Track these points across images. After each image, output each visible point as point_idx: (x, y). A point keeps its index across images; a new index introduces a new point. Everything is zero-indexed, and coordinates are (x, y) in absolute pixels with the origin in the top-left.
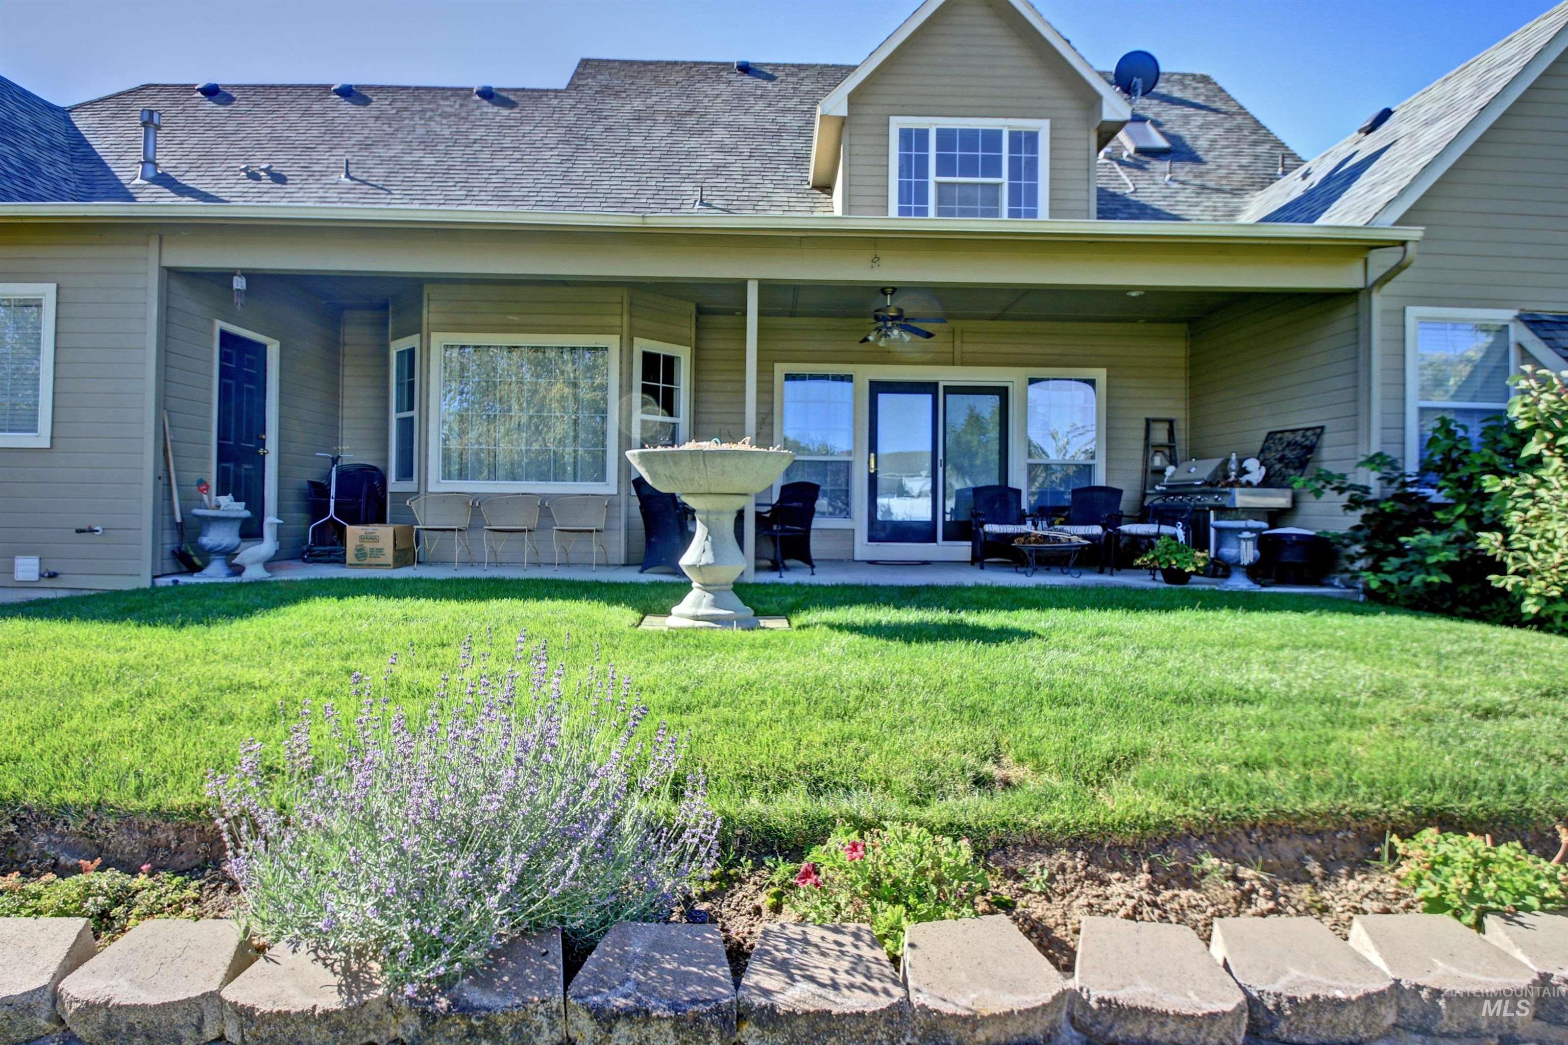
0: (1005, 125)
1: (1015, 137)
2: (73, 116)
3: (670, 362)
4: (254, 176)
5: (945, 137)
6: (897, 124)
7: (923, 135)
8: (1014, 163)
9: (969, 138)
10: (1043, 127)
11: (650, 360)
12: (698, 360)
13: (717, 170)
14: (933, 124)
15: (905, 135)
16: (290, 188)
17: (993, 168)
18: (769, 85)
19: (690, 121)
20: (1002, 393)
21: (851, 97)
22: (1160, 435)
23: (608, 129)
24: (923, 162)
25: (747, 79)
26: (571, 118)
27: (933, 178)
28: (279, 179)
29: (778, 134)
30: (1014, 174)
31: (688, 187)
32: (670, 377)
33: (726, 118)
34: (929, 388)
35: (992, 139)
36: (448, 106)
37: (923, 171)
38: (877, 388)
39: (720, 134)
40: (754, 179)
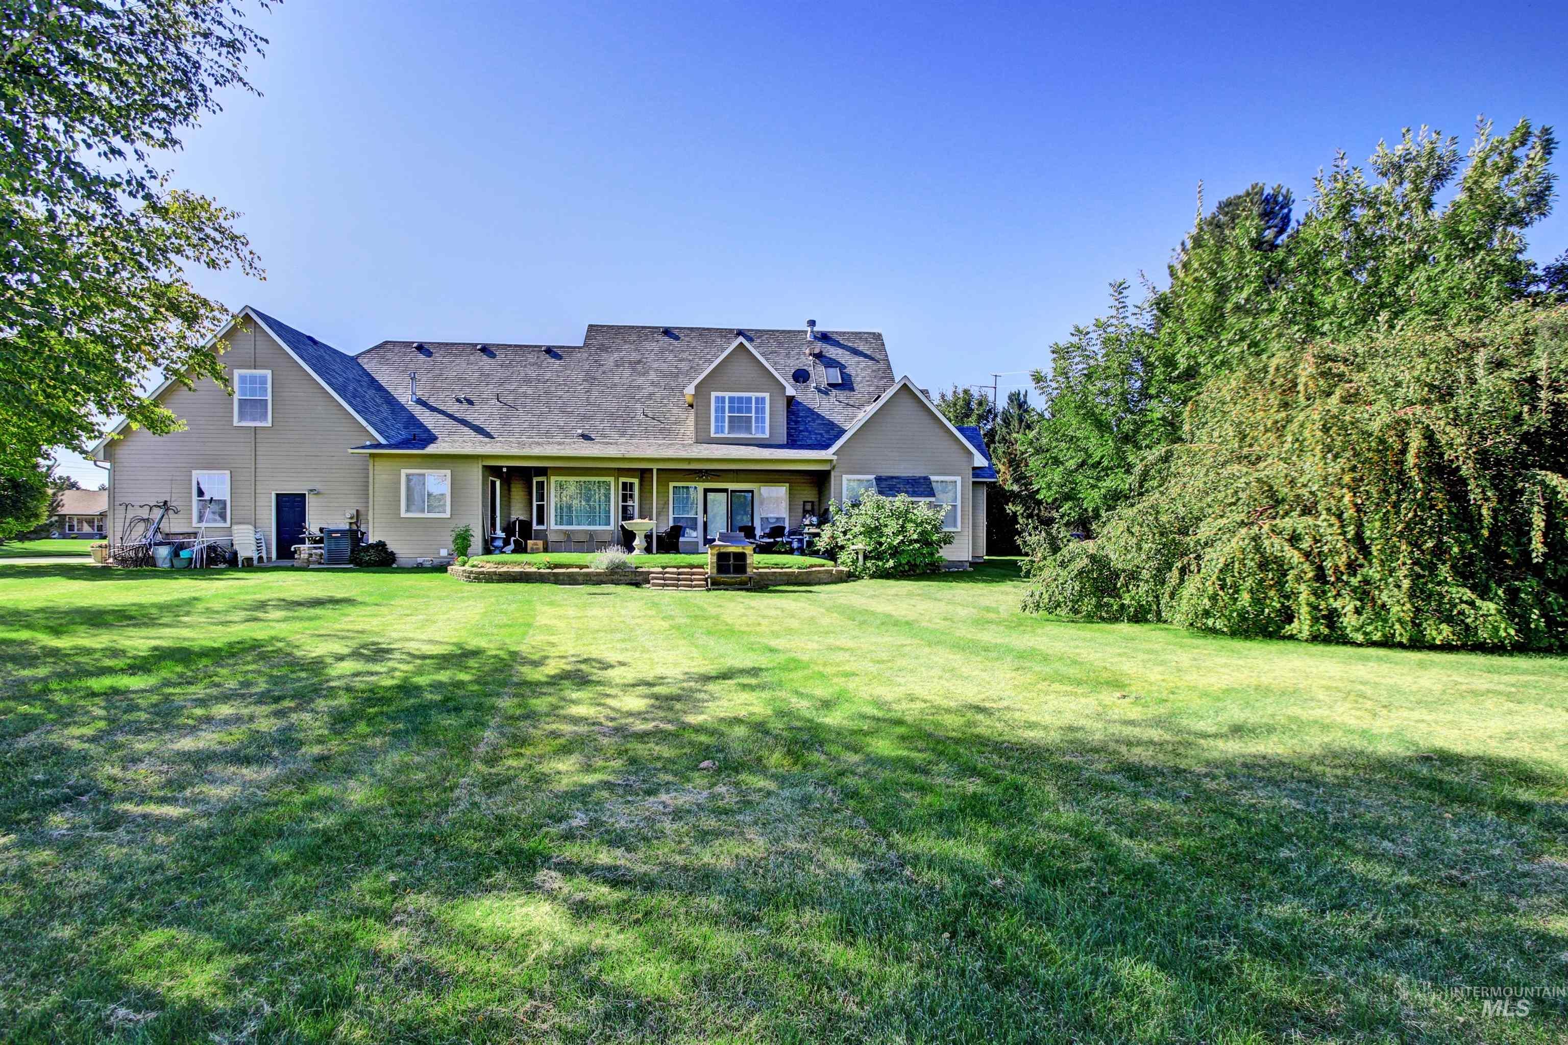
0: (753, 395)
1: (757, 399)
2: (360, 361)
3: (632, 484)
4: (458, 400)
5: (732, 400)
6: (714, 395)
7: (723, 398)
8: (757, 408)
9: (740, 399)
10: (767, 395)
11: (624, 484)
12: (641, 485)
13: (650, 396)
14: (727, 395)
15: (717, 398)
16: (477, 407)
17: (749, 410)
18: (675, 343)
19: (639, 367)
20: (752, 492)
21: (697, 387)
22: (808, 507)
23: (604, 373)
24: (723, 408)
25: (666, 339)
26: (587, 367)
27: (727, 414)
28: (470, 402)
29: (677, 376)
30: (757, 412)
31: (638, 405)
32: (631, 490)
33: (655, 365)
34: (725, 490)
35: (749, 400)
36: (532, 358)
37: (723, 411)
38: (706, 491)
39: (652, 376)
40: (665, 401)
